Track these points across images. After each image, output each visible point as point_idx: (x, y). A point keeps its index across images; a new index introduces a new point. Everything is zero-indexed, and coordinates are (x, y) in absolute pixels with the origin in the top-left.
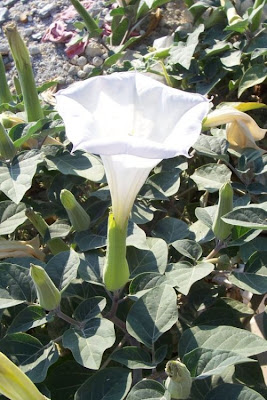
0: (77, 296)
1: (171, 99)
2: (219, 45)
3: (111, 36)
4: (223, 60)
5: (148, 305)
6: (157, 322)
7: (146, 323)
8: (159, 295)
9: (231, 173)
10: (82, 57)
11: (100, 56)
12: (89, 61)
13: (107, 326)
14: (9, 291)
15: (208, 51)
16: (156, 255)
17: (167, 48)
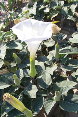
0: (23, 81)
1: (42, 24)
2: (42, 7)
3: (9, 9)
4: (44, 11)
5: (43, 79)
6: (47, 83)
7: (44, 84)
8: (45, 76)
9: (54, 41)
10: (1, 16)
11: (7, 15)
12: (4, 17)
13: (34, 87)
14: (6, 83)
15: (40, 9)
16: (41, 66)
17: (27, 10)
